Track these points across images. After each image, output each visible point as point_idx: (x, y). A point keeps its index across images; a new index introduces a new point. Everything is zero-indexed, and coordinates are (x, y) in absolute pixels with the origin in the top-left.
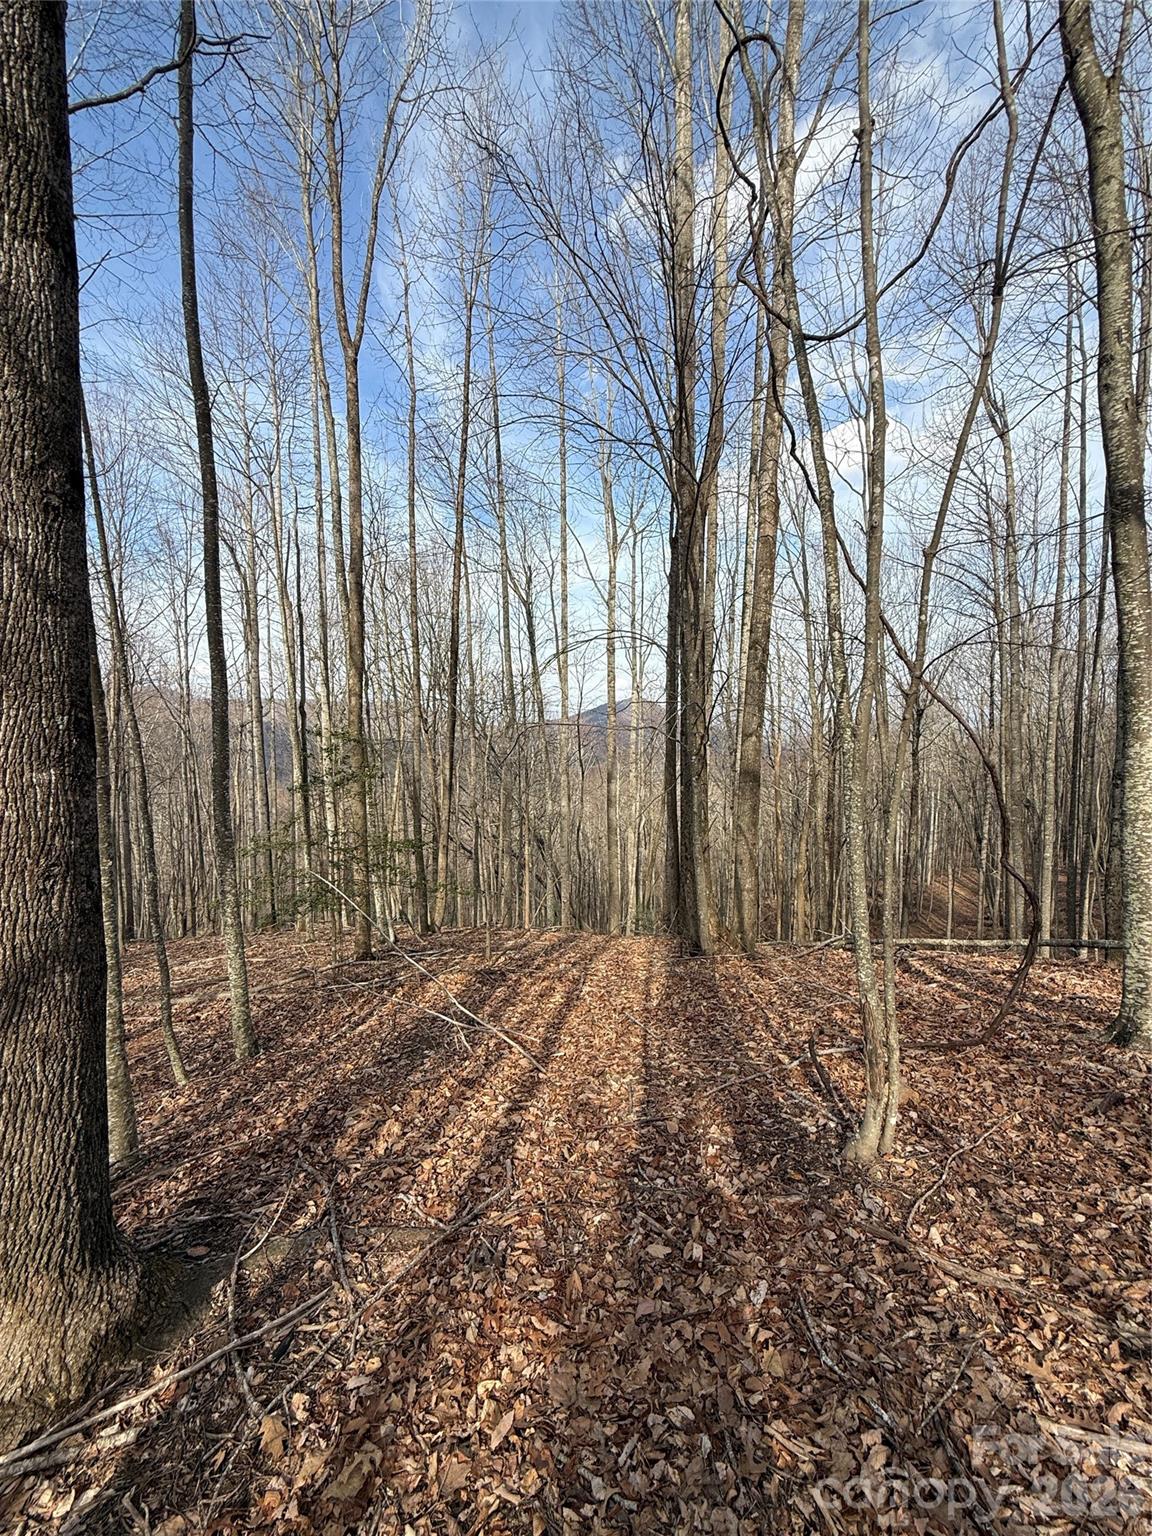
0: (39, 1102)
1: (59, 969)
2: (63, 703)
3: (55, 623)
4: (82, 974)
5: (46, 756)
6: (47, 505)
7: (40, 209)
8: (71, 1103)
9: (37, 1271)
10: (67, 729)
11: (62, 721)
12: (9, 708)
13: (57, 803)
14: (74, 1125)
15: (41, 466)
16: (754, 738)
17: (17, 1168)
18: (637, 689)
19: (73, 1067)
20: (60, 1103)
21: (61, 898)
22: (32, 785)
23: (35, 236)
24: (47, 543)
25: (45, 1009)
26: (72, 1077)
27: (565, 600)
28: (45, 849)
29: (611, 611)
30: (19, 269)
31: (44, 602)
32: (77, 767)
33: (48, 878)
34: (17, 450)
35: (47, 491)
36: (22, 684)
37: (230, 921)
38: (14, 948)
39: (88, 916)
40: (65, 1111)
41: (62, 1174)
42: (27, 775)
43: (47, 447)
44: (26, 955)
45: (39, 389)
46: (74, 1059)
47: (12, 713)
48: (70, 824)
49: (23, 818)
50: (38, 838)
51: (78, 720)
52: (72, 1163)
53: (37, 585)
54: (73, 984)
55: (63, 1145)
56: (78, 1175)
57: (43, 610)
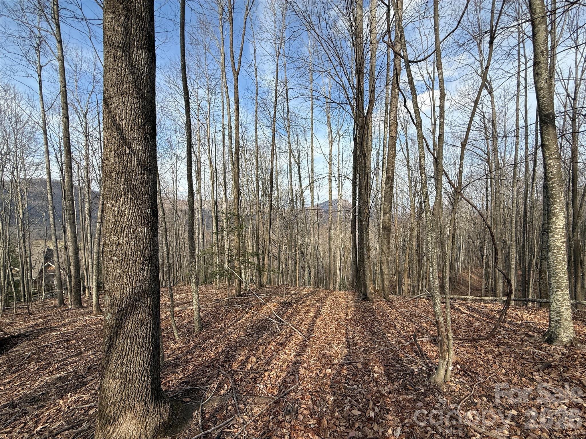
0: (139, 342)
1: (146, 296)
2: (149, 205)
3: (147, 177)
4: (153, 298)
5: (144, 223)
6: (145, 137)
7: (145, 39)
8: (149, 343)
9: (138, 401)
10: (150, 213)
11: (149, 211)
12: (133, 206)
13: (146, 239)
14: (150, 351)
15: (144, 125)
16: (388, 215)
17: (132, 365)
18: (340, 195)
19: (150, 331)
20: (146, 343)
21: (147, 271)
22: (139, 233)
23: (144, 49)
24: (145, 151)
25: (142, 310)
26: (149, 334)
27: (313, 162)
28: (143, 255)
29: (330, 165)
30: (139, 60)
31: (144, 170)
32: (153, 226)
33: (143, 265)
34: (137, 119)
35: (146, 133)
36: (137, 198)
37: (194, 281)
38: (133, 288)
39: (155, 278)
40: (147, 346)
41: (146, 368)
42: (138, 229)
43: (146, 118)
44: (136, 291)
45: (144, 99)
46: (150, 328)
47: (134, 208)
48: (150, 246)
49: (137, 244)
50: (141, 251)
51: (153, 210)
52: (149, 364)
53: (142, 165)
54: (150, 302)
55: (146, 358)
56: (151, 369)
57: (144, 173)
